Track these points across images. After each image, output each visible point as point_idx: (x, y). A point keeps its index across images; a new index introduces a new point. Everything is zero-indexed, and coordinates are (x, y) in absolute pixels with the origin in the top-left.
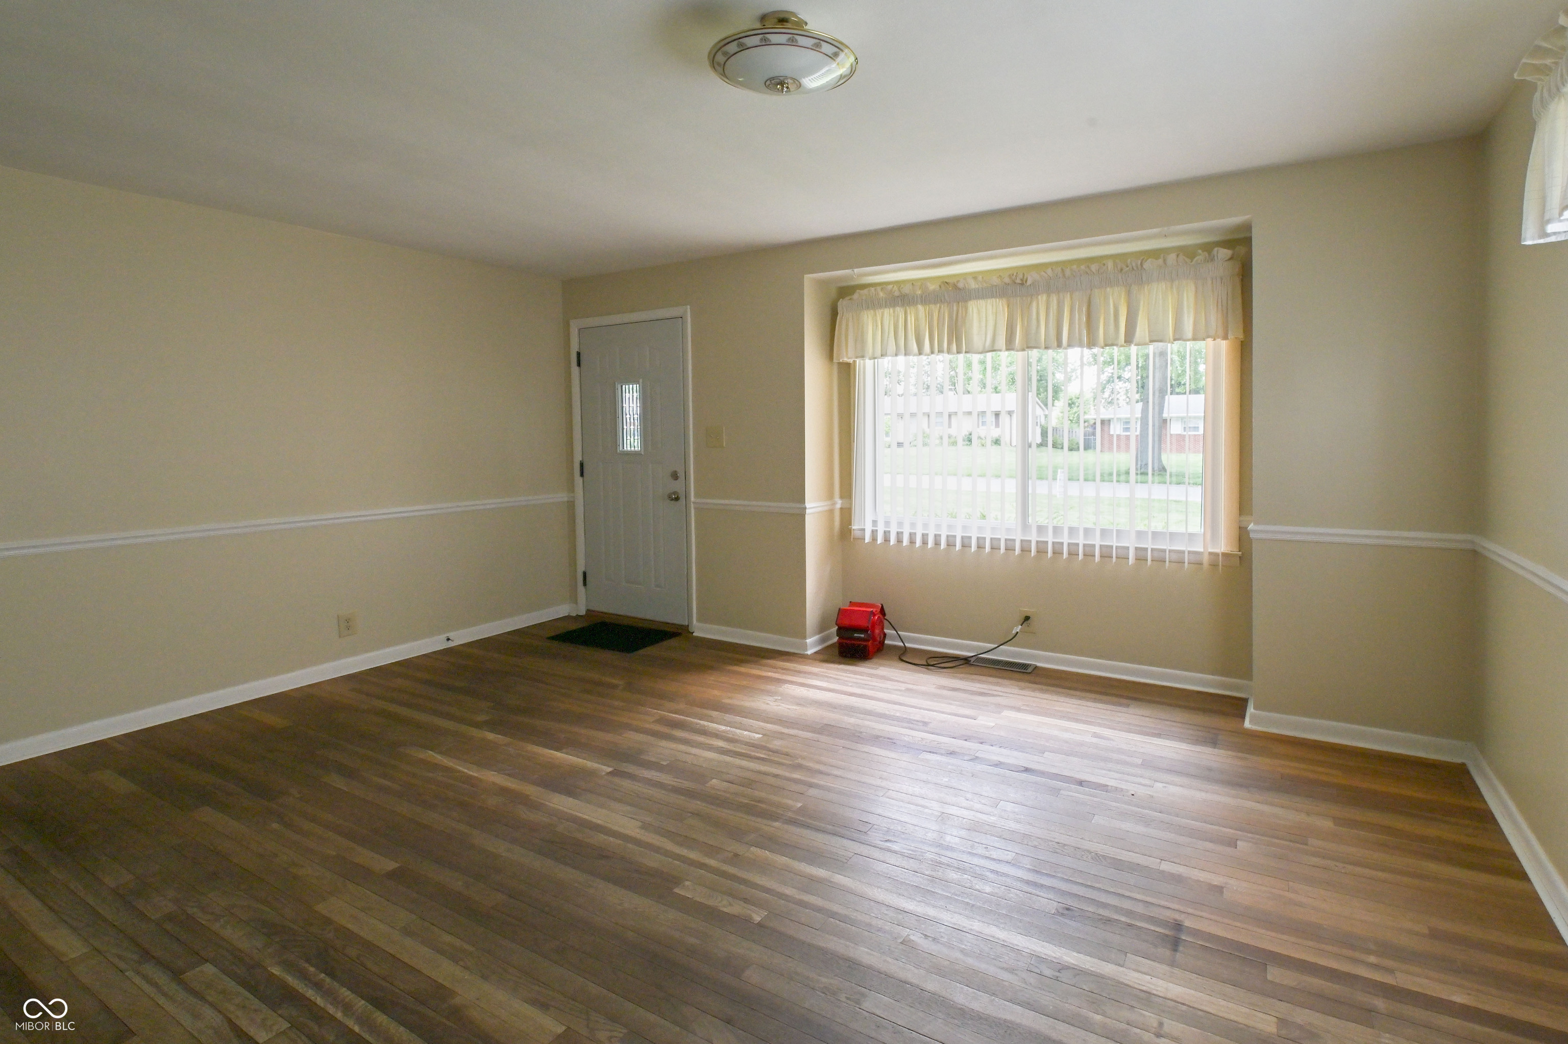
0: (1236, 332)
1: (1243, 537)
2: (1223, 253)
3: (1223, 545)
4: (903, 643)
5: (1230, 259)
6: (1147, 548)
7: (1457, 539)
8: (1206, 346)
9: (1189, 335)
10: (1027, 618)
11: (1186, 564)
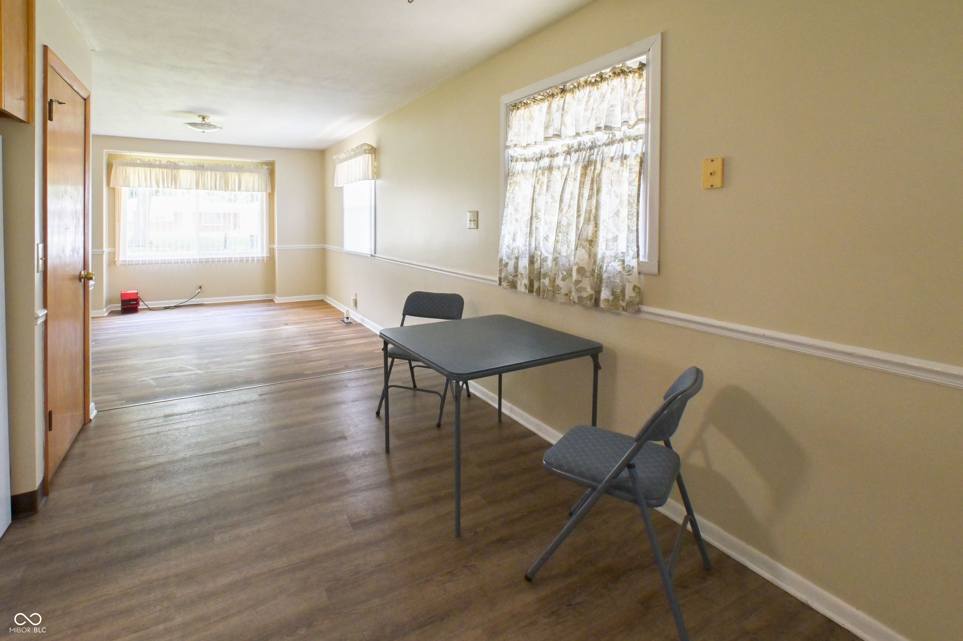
0: (269, 191)
1: (271, 251)
2: (265, 167)
3: (265, 254)
4: (147, 306)
5: (268, 169)
6: (232, 258)
7: (320, 246)
8: (259, 194)
9: (256, 191)
10: (200, 287)
11: (244, 261)
